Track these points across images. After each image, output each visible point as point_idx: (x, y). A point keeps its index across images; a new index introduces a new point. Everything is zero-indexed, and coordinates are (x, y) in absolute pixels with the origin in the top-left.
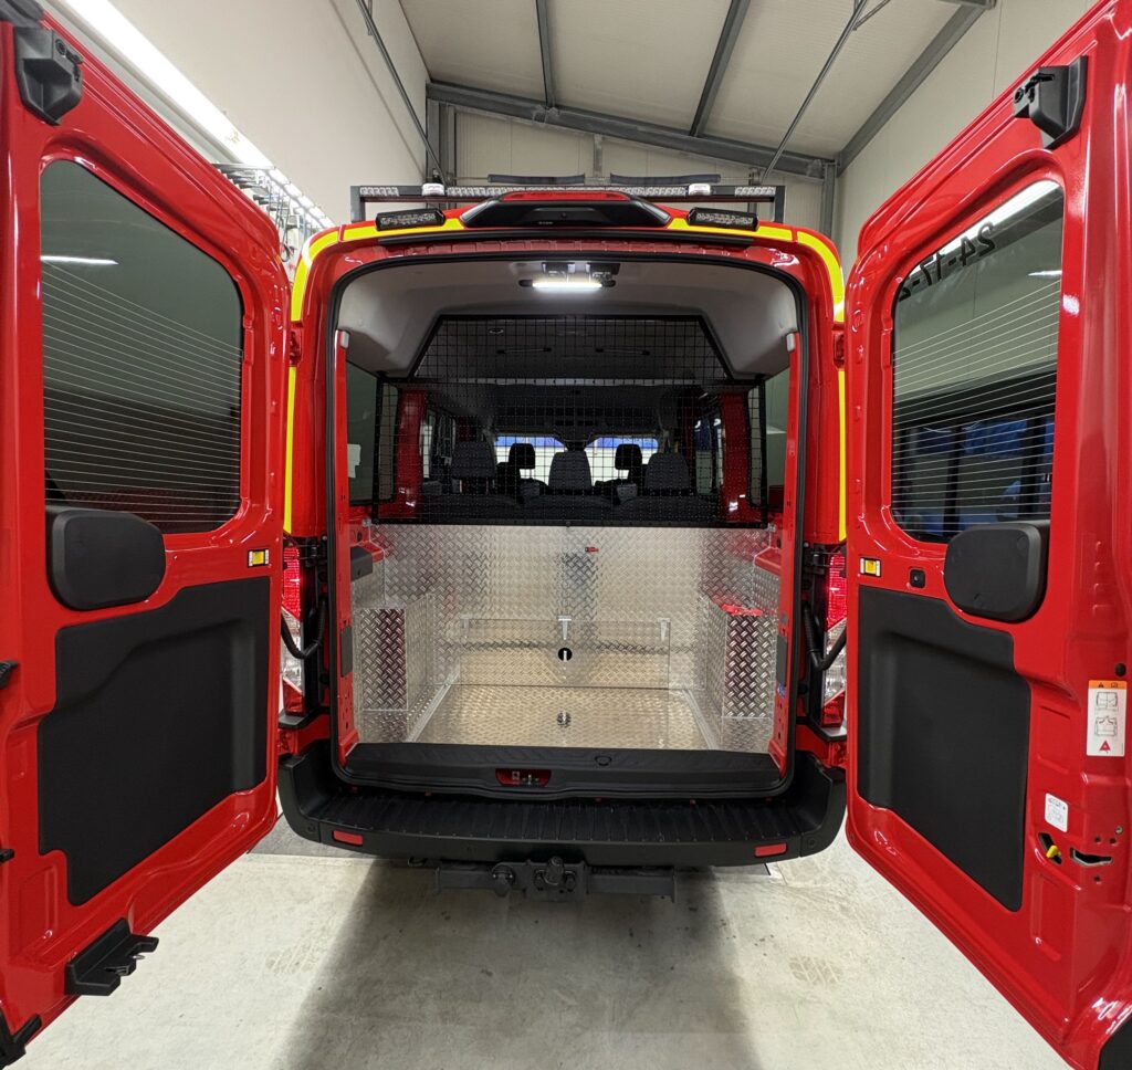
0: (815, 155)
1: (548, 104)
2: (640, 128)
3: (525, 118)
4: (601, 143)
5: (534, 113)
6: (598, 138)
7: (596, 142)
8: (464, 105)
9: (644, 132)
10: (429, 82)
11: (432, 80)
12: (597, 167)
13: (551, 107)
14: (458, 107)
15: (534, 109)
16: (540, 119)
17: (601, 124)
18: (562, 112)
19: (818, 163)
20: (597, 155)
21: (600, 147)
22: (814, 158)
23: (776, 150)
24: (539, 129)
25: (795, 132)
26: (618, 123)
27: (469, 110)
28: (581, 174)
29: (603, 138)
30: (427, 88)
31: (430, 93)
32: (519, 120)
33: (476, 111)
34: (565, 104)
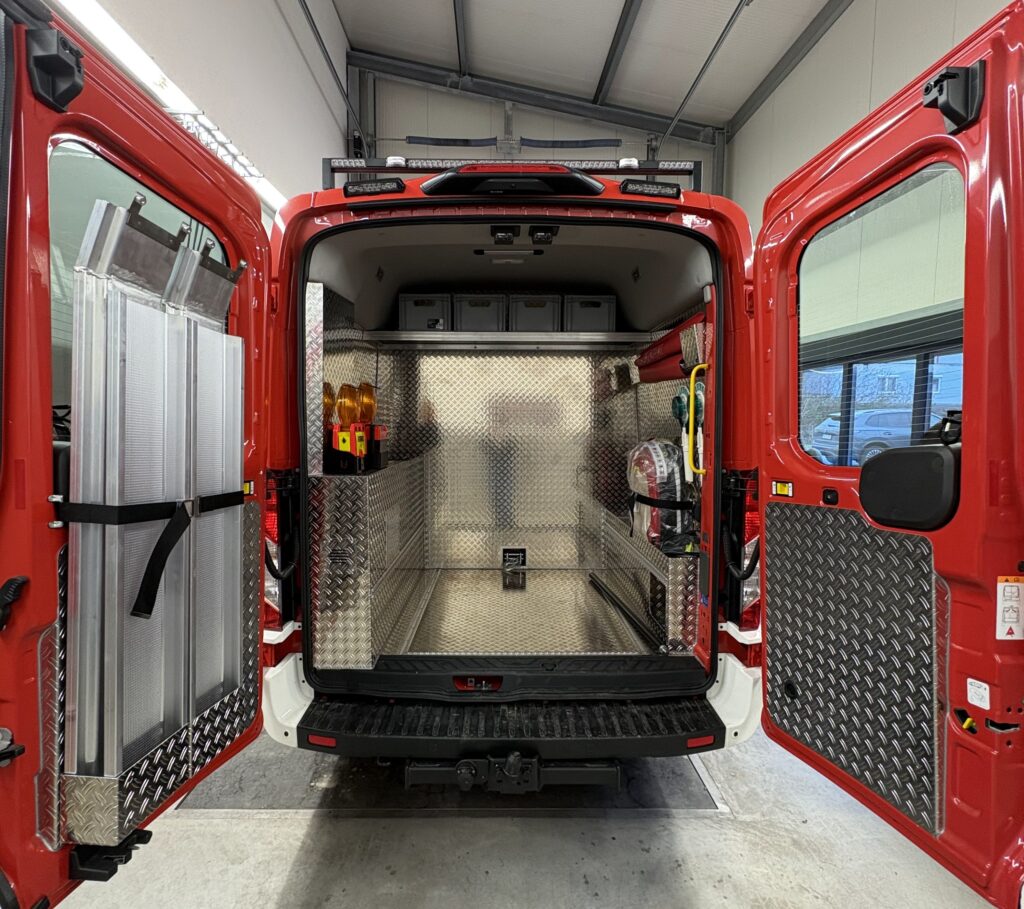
0: (707, 123)
1: (461, 73)
2: (548, 96)
3: (440, 84)
4: (511, 109)
5: (449, 81)
6: (509, 104)
7: (507, 108)
8: (384, 72)
9: (551, 100)
10: (349, 50)
11: (352, 49)
12: (508, 131)
13: (464, 75)
14: (377, 74)
15: (449, 77)
16: (455, 86)
17: (511, 92)
18: (475, 80)
19: (709, 130)
20: (508, 121)
21: (510, 113)
22: (705, 126)
23: (672, 119)
24: (452, 95)
25: (690, 102)
26: (526, 91)
27: (388, 76)
28: (493, 137)
29: (514, 105)
30: (348, 56)
31: (350, 60)
32: (434, 87)
33: (395, 78)
34: (476, 73)
